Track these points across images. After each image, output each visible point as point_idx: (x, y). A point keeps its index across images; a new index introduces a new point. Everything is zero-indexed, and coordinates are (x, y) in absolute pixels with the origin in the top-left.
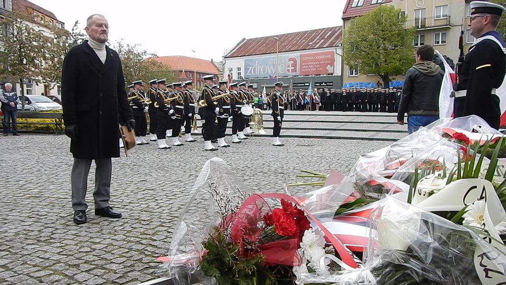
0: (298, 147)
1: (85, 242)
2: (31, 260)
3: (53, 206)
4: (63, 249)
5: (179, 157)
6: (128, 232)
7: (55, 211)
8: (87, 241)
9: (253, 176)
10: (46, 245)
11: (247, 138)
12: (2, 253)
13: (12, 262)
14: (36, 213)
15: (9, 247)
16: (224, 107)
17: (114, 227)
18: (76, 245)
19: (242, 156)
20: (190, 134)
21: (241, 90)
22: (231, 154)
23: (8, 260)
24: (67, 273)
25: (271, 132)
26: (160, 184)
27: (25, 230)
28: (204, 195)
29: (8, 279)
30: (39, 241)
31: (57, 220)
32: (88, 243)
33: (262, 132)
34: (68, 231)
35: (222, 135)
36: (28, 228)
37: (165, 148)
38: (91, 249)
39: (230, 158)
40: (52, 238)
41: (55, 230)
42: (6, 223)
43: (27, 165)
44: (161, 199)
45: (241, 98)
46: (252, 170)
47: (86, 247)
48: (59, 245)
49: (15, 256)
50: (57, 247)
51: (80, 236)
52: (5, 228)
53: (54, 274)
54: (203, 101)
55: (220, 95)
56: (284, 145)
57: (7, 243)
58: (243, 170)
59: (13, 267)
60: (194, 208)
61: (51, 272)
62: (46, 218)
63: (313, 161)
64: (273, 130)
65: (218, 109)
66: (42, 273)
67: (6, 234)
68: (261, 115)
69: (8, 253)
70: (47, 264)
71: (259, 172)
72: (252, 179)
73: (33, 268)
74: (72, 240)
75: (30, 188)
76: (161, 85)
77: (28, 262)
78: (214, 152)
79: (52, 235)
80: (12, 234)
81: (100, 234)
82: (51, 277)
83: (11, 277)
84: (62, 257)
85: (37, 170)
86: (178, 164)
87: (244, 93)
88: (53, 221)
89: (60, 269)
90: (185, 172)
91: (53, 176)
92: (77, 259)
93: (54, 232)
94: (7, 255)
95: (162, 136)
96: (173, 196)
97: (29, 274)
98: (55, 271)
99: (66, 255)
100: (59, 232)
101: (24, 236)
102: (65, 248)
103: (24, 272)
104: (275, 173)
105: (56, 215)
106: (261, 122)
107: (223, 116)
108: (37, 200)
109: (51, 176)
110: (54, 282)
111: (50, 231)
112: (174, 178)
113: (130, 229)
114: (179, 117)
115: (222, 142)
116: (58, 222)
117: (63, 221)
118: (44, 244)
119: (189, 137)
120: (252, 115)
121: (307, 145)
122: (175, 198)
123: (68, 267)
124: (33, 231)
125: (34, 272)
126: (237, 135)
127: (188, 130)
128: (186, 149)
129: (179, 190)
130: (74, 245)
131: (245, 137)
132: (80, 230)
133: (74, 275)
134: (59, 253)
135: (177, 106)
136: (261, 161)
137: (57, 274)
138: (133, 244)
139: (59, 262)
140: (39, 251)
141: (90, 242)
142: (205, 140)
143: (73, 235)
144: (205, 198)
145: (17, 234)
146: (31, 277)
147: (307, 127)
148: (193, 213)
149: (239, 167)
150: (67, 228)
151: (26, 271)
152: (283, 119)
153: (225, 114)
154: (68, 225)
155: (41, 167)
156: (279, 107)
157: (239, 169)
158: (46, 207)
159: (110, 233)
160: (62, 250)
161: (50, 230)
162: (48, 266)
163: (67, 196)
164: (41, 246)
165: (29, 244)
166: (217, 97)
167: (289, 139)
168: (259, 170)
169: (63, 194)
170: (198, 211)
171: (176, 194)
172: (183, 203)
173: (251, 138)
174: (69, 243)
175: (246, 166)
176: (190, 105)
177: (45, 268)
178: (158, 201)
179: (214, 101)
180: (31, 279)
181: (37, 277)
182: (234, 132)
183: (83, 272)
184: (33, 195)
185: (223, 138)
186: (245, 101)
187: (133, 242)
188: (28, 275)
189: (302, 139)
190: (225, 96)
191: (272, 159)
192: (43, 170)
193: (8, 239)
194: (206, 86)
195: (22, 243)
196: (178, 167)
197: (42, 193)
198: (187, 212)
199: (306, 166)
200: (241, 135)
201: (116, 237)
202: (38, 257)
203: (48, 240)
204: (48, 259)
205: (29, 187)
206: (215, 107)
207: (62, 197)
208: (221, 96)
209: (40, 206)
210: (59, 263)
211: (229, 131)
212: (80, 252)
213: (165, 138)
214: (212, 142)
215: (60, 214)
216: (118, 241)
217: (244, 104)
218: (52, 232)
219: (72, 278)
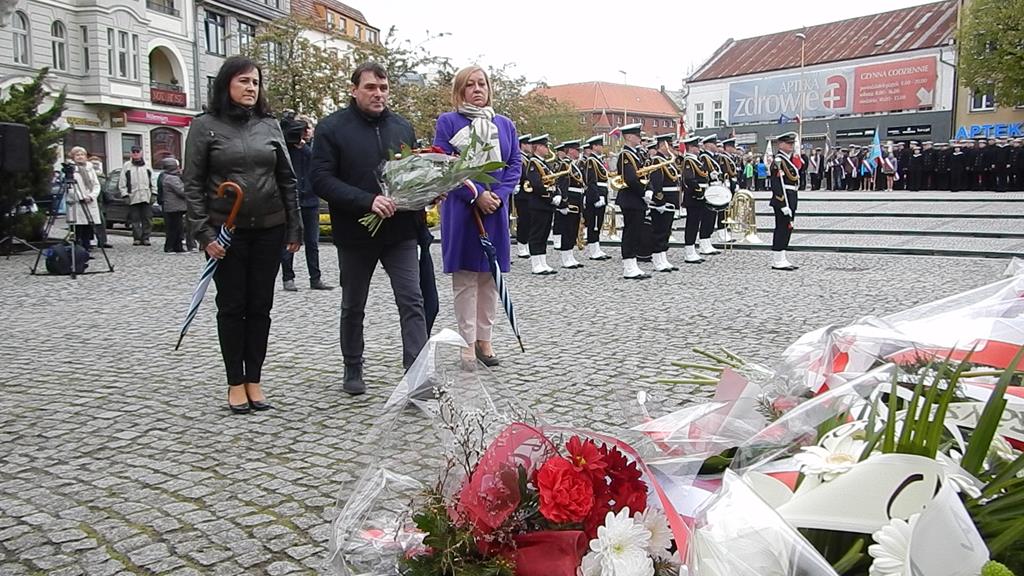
0: (827, 273)
1: (346, 462)
2: (245, 492)
3: (310, 387)
4: (304, 473)
5: (567, 293)
6: (428, 446)
7: (310, 396)
8: (349, 461)
9: (709, 337)
10: (278, 464)
11: (719, 253)
12: (203, 473)
13: (214, 493)
14: (278, 399)
15: (216, 463)
16: (665, 189)
17: (406, 434)
18: (329, 467)
19: (697, 293)
20: (597, 243)
21: (706, 152)
22: (676, 286)
23: (208, 489)
24: (297, 523)
25: (768, 239)
26: (512, 350)
27: (251, 431)
28: (593, 376)
29: (199, 526)
30: (269, 454)
31: (310, 415)
32: (350, 464)
33: (754, 239)
34: (322, 438)
35: (663, 245)
36: (257, 428)
37: (545, 273)
38: (353, 477)
39: (670, 297)
40: (292, 451)
41: (301, 435)
42: (224, 416)
43: (287, 304)
44: (507, 382)
45: (706, 168)
46: (710, 323)
47: (345, 473)
48: (299, 464)
49: (221, 482)
50: (295, 469)
51: (341, 449)
52: (220, 426)
53: (275, 522)
54: (619, 177)
55: (659, 163)
56: (797, 268)
57: (215, 455)
58: (690, 324)
59: (214, 502)
60: (568, 403)
61: (272, 518)
62: (292, 409)
63: (855, 305)
64: (772, 234)
65: (649, 194)
66: (256, 519)
67: (219, 438)
68: (752, 202)
69: (211, 475)
70: (270, 502)
71: (725, 329)
72: (704, 345)
73: (245, 508)
74: (325, 456)
75: (280, 350)
76: (541, 148)
77: (239, 496)
78: (641, 282)
79: (293, 444)
80: (228, 438)
81: (376, 447)
82: (269, 529)
83: (204, 522)
84: (300, 489)
85: (302, 313)
86: (560, 306)
87: (715, 157)
88: (302, 417)
89: (289, 513)
90: (569, 324)
91: (325, 326)
92: (324, 495)
93: (298, 439)
94: (210, 478)
95: (538, 248)
96: (532, 374)
97: (234, 518)
98: (280, 516)
99: (306, 485)
100: (307, 439)
101: (246, 444)
102: (309, 471)
103: (228, 514)
104: (759, 331)
105: (311, 406)
106: (751, 217)
107: (662, 209)
108: (285, 374)
109: (321, 328)
110: (271, 539)
111: (292, 436)
112: (542, 337)
113: (432, 441)
114: (574, 209)
115: (661, 260)
116: (310, 418)
117: (319, 418)
118: (276, 460)
119: (597, 250)
120: (727, 204)
121: (851, 267)
122: (534, 379)
123: (303, 510)
124: (263, 434)
125: (244, 516)
126: (697, 246)
127: (593, 237)
128: (585, 275)
129: (547, 363)
130: (326, 467)
131: (715, 250)
132: (342, 437)
133: (310, 527)
134: (295, 482)
135: (571, 189)
136: (737, 303)
137: (282, 524)
138: (430, 472)
139: (290, 498)
140: (263, 473)
141: (356, 463)
142: (624, 258)
143: (328, 446)
144: (595, 382)
145: (236, 438)
146: (238, 524)
147: (857, 229)
148: (564, 414)
149: (681, 317)
150: (322, 432)
151: (231, 513)
152: (796, 212)
153: (668, 204)
154: (326, 427)
155: (310, 309)
156: (785, 187)
157: (683, 320)
158: (297, 388)
159: (394, 447)
160: (301, 475)
161: (293, 433)
162: (269, 507)
163: (337, 367)
164: (270, 465)
165: (250, 460)
166: (649, 168)
167: (811, 253)
168: (725, 324)
169: (330, 363)
170: (573, 409)
171: (538, 372)
172: (547, 392)
173: (728, 252)
174: (318, 463)
175: (699, 315)
176: (599, 184)
177: (264, 509)
178: (500, 386)
179: (643, 178)
180: (237, 530)
181: (247, 526)
182: (690, 240)
183: (326, 522)
184: (282, 364)
185: (664, 253)
186: (714, 174)
187: (430, 468)
188: (232, 520)
189: (843, 254)
190: (668, 165)
191: (763, 299)
192: (312, 315)
193: (219, 447)
194: (626, 147)
195: (240, 456)
196: (559, 313)
197: (297, 361)
198: (551, 411)
199: (834, 316)
200: (707, 245)
201: (402, 455)
202: (259, 486)
203: (285, 453)
204: (274, 491)
205: (279, 348)
206: (642, 189)
207: (330, 369)
208: (656, 166)
209: (288, 386)
210: (288, 502)
211: (677, 237)
212: (333, 482)
213: (545, 253)
214: (638, 260)
215: (318, 402)
216: (405, 464)
217: (710, 181)
218: (294, 439)
219: (304, 532)
